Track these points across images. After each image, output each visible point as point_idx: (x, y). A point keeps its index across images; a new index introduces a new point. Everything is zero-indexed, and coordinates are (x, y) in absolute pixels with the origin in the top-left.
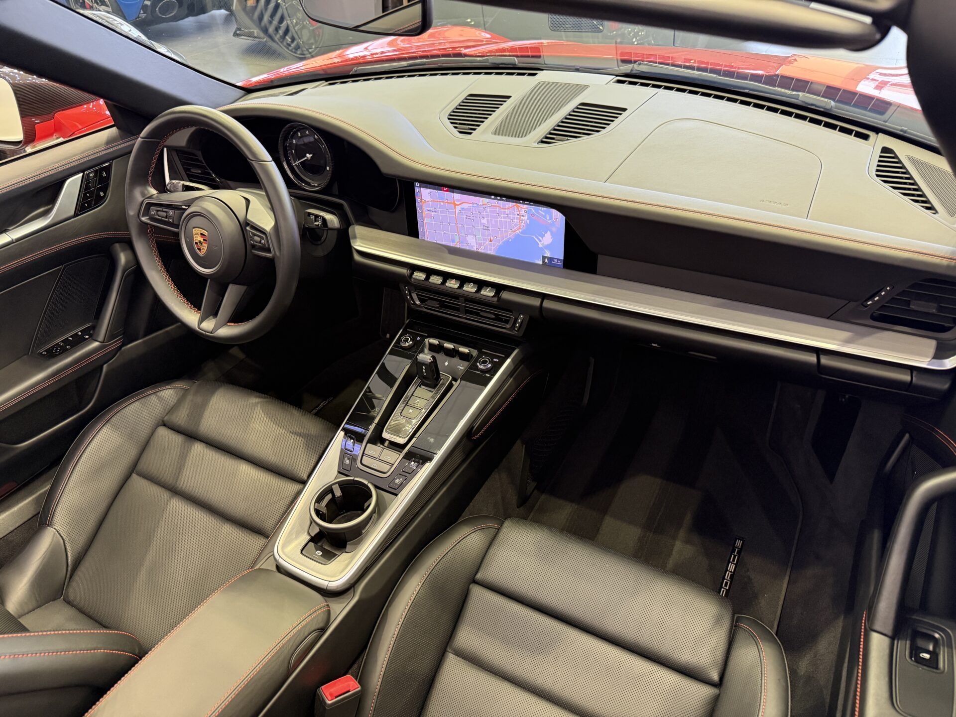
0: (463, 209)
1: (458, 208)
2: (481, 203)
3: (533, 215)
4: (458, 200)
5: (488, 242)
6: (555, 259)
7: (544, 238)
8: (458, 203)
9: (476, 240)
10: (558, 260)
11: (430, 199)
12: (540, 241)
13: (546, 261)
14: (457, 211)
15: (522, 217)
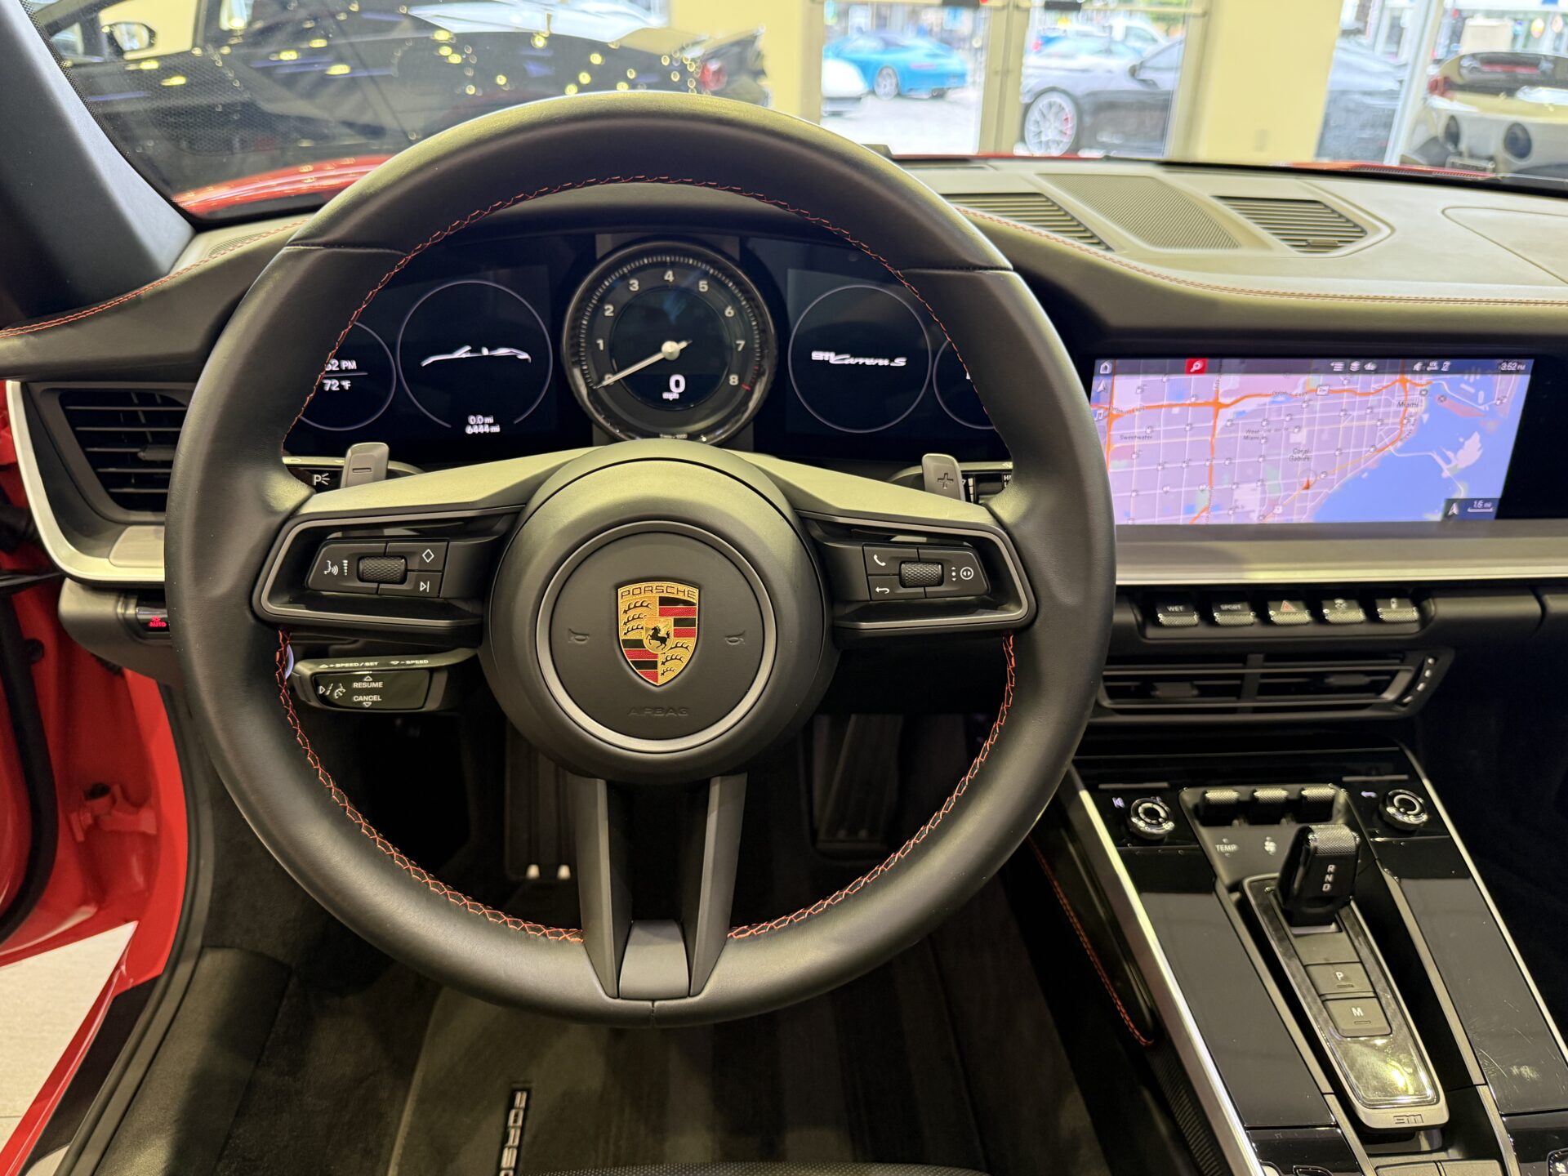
0: (1241, 414)
1: (1226, 414)
2: (1299, 391)
3: (1444, 397)
4: (1227, 393)
5: (1299, 492)
6: (1479, 500)
7: (1461, 452)
8: (1228, 401)
9: (1264, 492)
10: (1486, 500)
11: (1138, 404)
12: (1448, 461)
13: (1455, 510)
14: (1220, 423)
15: (1412, 410)
